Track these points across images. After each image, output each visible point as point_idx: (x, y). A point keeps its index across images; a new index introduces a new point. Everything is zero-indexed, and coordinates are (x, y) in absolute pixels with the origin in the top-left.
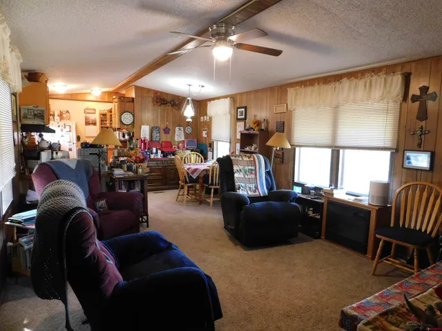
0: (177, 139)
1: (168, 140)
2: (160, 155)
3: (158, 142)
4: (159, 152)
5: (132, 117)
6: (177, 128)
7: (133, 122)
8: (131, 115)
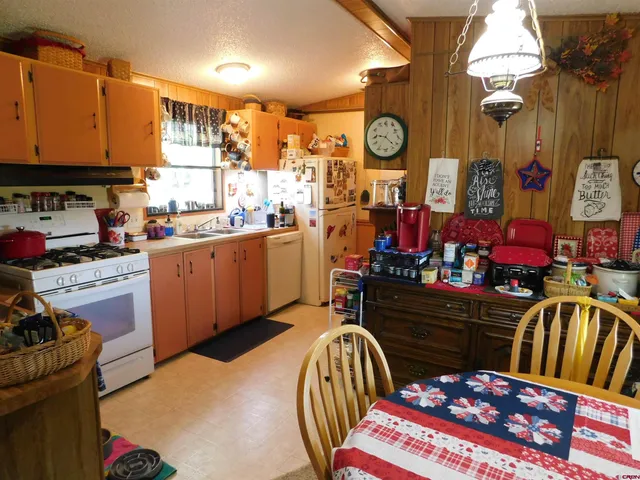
0: (578, 211)
1: (540, 215)
2: (468, 275)
3: (491, 220)
4: (471, 261)
5: (400, 133)
6: (585, 166)
7: (404, 148)
8: (398, 126)
